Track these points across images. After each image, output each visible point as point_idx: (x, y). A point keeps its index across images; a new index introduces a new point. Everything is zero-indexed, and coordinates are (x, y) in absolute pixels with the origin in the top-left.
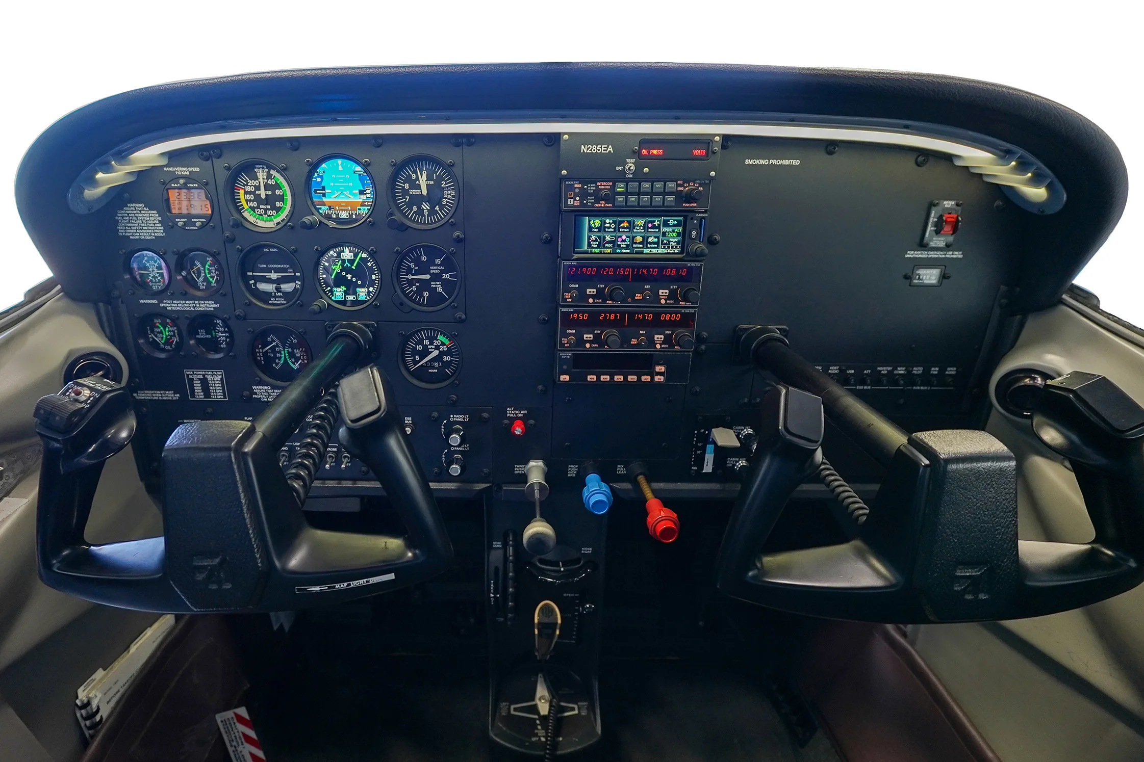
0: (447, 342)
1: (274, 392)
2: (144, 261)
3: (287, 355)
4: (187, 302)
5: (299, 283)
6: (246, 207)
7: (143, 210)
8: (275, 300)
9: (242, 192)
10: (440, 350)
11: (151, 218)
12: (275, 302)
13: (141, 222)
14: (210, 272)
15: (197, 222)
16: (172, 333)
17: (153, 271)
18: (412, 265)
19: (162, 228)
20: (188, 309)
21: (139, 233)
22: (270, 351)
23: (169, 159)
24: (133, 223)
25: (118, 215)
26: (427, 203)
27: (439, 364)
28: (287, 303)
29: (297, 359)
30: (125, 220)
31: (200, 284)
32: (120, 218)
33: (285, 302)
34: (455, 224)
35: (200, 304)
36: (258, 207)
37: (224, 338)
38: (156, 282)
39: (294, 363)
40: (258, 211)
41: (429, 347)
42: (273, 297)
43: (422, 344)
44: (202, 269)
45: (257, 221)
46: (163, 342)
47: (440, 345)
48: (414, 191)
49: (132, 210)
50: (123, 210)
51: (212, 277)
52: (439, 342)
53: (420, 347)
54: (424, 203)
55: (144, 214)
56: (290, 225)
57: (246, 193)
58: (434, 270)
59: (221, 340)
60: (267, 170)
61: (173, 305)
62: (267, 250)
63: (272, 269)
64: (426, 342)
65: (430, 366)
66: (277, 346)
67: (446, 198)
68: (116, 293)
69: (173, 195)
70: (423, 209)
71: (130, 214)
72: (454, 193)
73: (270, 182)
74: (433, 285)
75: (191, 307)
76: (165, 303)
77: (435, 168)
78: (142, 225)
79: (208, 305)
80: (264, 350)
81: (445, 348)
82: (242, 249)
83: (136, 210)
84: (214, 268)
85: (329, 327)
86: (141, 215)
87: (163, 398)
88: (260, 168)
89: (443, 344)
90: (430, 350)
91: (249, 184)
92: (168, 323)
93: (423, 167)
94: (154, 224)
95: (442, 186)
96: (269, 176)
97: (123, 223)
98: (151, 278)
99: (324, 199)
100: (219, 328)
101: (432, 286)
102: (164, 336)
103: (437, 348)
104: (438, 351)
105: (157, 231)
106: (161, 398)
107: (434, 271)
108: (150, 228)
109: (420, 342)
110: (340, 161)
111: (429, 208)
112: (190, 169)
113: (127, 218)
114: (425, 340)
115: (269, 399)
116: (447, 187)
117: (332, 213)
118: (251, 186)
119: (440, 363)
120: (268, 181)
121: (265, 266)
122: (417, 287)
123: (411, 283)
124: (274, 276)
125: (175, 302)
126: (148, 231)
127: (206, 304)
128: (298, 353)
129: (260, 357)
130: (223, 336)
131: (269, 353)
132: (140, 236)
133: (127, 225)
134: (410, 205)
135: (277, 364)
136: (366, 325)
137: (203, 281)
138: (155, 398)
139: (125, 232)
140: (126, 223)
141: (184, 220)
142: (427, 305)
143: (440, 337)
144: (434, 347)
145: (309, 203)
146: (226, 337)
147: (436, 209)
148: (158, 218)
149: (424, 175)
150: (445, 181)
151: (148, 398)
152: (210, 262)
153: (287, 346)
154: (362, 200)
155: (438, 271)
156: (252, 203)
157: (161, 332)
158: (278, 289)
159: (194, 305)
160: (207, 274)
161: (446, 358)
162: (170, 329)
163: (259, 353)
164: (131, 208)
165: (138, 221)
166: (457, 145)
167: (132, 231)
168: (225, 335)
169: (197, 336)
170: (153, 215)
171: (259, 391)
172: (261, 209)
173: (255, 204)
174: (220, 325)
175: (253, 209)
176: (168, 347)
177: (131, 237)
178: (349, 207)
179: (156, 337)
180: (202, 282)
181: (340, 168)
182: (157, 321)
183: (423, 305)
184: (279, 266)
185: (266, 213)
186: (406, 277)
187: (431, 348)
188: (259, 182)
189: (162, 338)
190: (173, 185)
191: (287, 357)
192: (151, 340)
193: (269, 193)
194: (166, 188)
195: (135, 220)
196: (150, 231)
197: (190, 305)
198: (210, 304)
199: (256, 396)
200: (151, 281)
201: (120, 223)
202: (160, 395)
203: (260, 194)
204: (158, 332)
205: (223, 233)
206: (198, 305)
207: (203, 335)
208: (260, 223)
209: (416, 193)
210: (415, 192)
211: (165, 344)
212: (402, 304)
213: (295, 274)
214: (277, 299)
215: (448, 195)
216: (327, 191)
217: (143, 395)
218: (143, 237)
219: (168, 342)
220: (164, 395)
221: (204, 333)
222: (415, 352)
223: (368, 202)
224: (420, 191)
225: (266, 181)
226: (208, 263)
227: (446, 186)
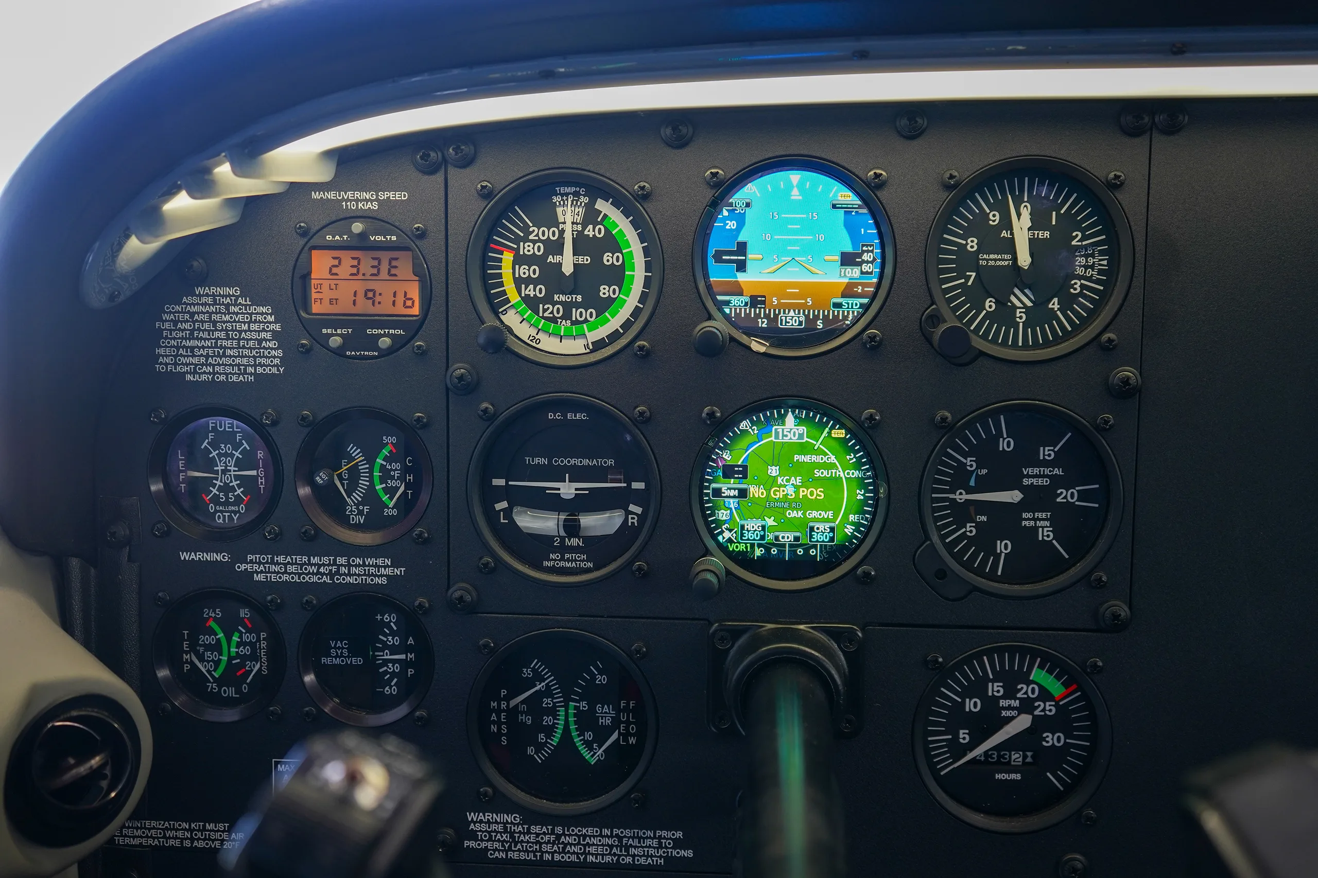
0: (1056, 688)
1: (529, 832)
2: (205, 444)
3: (572, 719)
4: (315, 560)
5: (638, 510)
6: (514, 297)
7: (235, 305)
8: (562, 559)
9: (508, 258)
10: (1037, 713)
11: (254, 327)
12: (562, 564)
13: (223, 335)
14: (386, 475)
15: (381, 336)
16: (247, 651)
17: (225, 472)
18: (970, 463)
19: (280, 353)
20: (315, 579)
21: (214, 366)
22: (524, 707)
23: (338, 165)
24: (201, 339)
25: (165, 317)
26: (1026, 291)
27: (1025, 757)
28: (597, 568)
29: (601, 735)
30: (180, 329)
31: (351, 509)
32: (167, 325)
33: (590, 565)
34: (1115, 347)
35: (349, 566)
36: (548, 299)
37: (397, 668)
38: (227, 503)
39: (589, 745)
40: (545, 311)
41: (1003, 703)
42: (555, 550)
43: (982, 695)
44: (363, 467)
45: (541, 336)
46: (216, 675)
47: (1036, 699)
48: (992, 256)
49: (205, 304)
50: (180, 303)
51: (391, 491)
52: (1033, 691)
53: (975, 705)
54: (1017, 291)
55: (237, 314)
56: (641, 348)
57: (519, 260)
58: (1034, 477)
59: (386, 672)
60: (586, 200)
61: (274, 568)
62: (558, 416)
63: (567, 469)
64: (995, 689)
65: (998, 762)
66: (548, 692)
67: (1080, 278)
68: (122, 531)
69: (321, 263)
70: (1015, 307)
71: (198, 313)
72: (1105, 262)
73: (589, 231)
74: (1027, 520)
75: (323, 574)
76: (251, 562)
77: (1057, 196)
78: (224, 343)
79: (373, 570)
80: (513, 703)
81: (1050, 708)
82: (495, 414)
83: (215, 303)
84: (397, 466)
85: (722, 639)
86: (227, 318)
87: (195, 844)
88: (567, 194)
89: (1045, 695)
90: (1004, 713)
91: (531, 237)
92: (241, 622)
93: (1022, 191)
94: (260, 341)
95: (1074, 243)
96: (591, 216)
97: (174, 339)
98: (215, 491)
99: (741, 277)
100: (386, 635)
101: (1024, 523)
102: (224, 658)
103: (1026, 706)
104: (1031, 717)
105: (263, 361)
106: (187, 844)
107: (1034, 481)
108: (246, 352)
109: (977, 688)
110: (795, 177)
111: (1029, 304)
112: (383, 196)
113: (187, 326)
114: (993, 681)
115: (510, 854)
116: (1086, 247)
117: (758, 316)
118: (534, 242)
119: (1029, 754)
120: (584, 228)
121: (543, 461)
122: (979, 526)
123: (962, 513)
124: (567, 489)
125: (281, 559)
126: (238, 361)
127: (369, 565)
128: (605, 714)
129: (499, 723)
130: (394, 662)
131: (522, 713)
132: (214, 373)
133: (184, 343)
134: (975, 297)
135: (539, 747)
136: (834, 634)
137: (362, 503)
138: (171, 842)
139: (176, 364)
140: (182, 338)
141: (344, 331)
142: (1006, 578)
143: (1038, 675)
144: (1016, 703)
145: (702, 286)
146: (405, 664)
147: (1050, 306)
148: (271, 327)
149: (1026, 213)
150: (1083, 231)
151: (150, 841)
152: (389, 448)
153: (576, 694)
154: (846, 280)
155: (1045, 482)
156: (531, 287)
157: (217, 647)
158: (572, 528)
159: (334, 569)
160: (376, 480)
161: (1051, 739)
162: (244, 637)
163: (499, 711)
164: (204, 300)
165: (217, 334)
166: (1134, 132)
167: (195, 360)
168: (403, 657)
169: (324, 660)
170: (259, 318)
171: (484, 827)
172: (554, 304)
173: (539, 291)
174: (390, 628)
175: (532, 303)
176: (231, 692)
177: (189, 377)
178: (809, 300)
179: (201, 659)
180: (357, 505)
181: (795, 194)
182: (212, 615)
183: (992, 576)
184: (586, 462)
185: (567, 316)
186: (952, 496)
187: (1010, 708)
188: (562, 232)
189: (217, 663)
190: (329, 238)
191: (573, 727)
192: (187, 667)
193: (586, 260)
194: (309, 245)
195: (209, 331)
196: (245, 361)
197: (322, 570)
198: (379, 567)
199: (472, 844)
200: (216, 500)
201: (166, 338)
202: (188, 835)
203: (560, 264)
204: (209, 647)
205: (447, 367)
206: (344, 570)
207: (342, 656)
208: (549, 344)
209: (998, 263)
210: (995, 260)
211: (220, 682)
212: (942, 573)
213: (629, 485)
214: (567, 556)
215: (1086, 267)
216: (750, 256)
217: (139, 832)
218: (222, 378)
219: (233, 674)
220: (199, 834)
221: (346, 654)
222: (958, 719)
223: (864, 285)
224: (1009, 257)
225: (580, 228)
226: (385, 452)
227: (1084, 243)
